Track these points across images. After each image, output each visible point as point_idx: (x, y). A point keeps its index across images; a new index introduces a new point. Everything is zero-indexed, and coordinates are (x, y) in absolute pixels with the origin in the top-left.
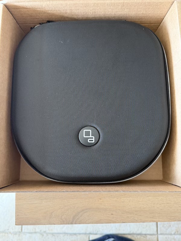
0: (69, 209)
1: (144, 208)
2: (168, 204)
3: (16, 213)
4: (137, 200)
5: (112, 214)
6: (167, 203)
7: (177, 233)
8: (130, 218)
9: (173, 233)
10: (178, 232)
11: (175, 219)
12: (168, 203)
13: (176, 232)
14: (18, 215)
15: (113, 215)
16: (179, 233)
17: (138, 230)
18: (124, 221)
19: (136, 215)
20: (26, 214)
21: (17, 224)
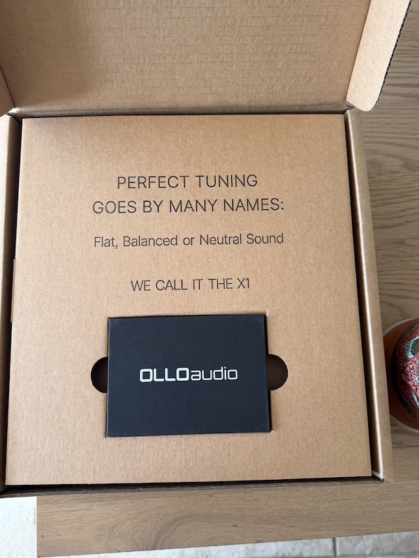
0: (148, 518)
1: (299, 511)
2: (345, 501)
3: (38, 532)
4: (283, 495)
5: (235, 526)
6: (344, 499)
7: (375, 552)
8: (271, 532)
9: (368, 552)
10: (378, 550)
11: (360, 530)
12: (346, 499)
13: (373, 550)
14: (42, 536)
15: (236, 528)
16: (380, 552)
17: (294, 549)
18: (259, 539)
19: (283, 525)
20: (59, 533)
21: (40, 554)
